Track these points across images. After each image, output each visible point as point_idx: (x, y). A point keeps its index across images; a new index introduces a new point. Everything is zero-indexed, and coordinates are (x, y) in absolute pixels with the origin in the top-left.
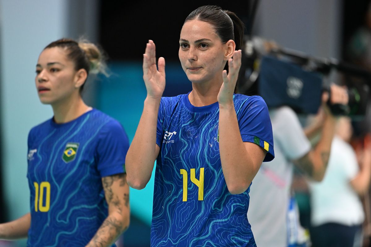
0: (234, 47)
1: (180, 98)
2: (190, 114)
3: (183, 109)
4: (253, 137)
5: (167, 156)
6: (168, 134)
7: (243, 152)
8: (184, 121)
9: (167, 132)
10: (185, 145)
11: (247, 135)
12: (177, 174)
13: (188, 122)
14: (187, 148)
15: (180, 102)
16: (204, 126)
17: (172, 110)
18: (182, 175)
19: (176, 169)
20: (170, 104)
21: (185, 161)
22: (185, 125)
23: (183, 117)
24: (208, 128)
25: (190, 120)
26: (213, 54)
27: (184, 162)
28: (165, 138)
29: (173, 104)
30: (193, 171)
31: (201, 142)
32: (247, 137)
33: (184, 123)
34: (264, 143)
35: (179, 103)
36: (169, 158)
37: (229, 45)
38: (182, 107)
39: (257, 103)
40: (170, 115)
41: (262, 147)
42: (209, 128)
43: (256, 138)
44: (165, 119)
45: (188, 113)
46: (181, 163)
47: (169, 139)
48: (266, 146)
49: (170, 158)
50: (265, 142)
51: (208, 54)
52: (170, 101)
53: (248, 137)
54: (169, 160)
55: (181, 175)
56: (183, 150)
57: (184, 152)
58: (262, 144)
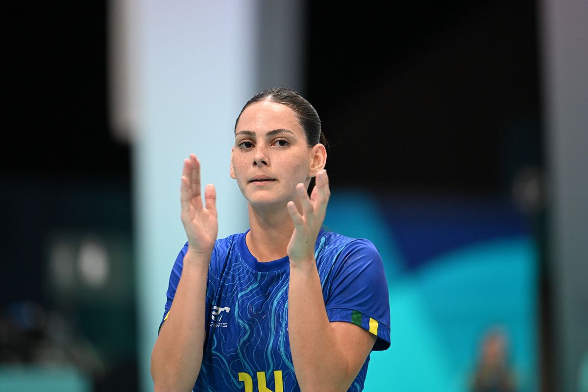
0: (324, 156)
1: (233, 242)
2: (251, 273)
3: (239, 265)
4: (351, 311)
5: (216, 350)
6: (217, 311)
7: (330, 341)
8: (241, 286)
9: (215, 307)
10: (245, 331)
11: (339, 310)
12: (234, 381)
13: (248, 287)
14: (249, 336)
15: (233, 250)
16: (276, 296)
17: (222, 267)
18: (243, 382)
19: (232, 372)
20: (217, 254)
21: (246, 360)
22: (243, 293)
23: (240, 279)
24: (283, 301)
25: (251, 284)
26: (296, 157)
27: (244, 361)
28: (213, 318)
29: (223, 255)
30: (261, 376)
31: (273, 326)
32: (340, 312)
33: (242, 290)
34: (369, 321)
35: (232, 253)
36: (218, 354)
37: (317, 152)
38: (236, 260)
39: (360, 252)
40: (219, 275)
41: (366, 329)
42: (284, 299)
43: (356, 314)
44: (211, 283)
45: (247, 272)
46: (239, 363)
47: (220, 321)
48: (374, 326)
49: (221, 353)
50: (371, 319)
51: (288, 157)
52: (216, 249)
53: (343, 312)
54: (220, 358)
55: (241, 382)
56: (243, 340)
57: (244, 343)
58: (365, 324)
